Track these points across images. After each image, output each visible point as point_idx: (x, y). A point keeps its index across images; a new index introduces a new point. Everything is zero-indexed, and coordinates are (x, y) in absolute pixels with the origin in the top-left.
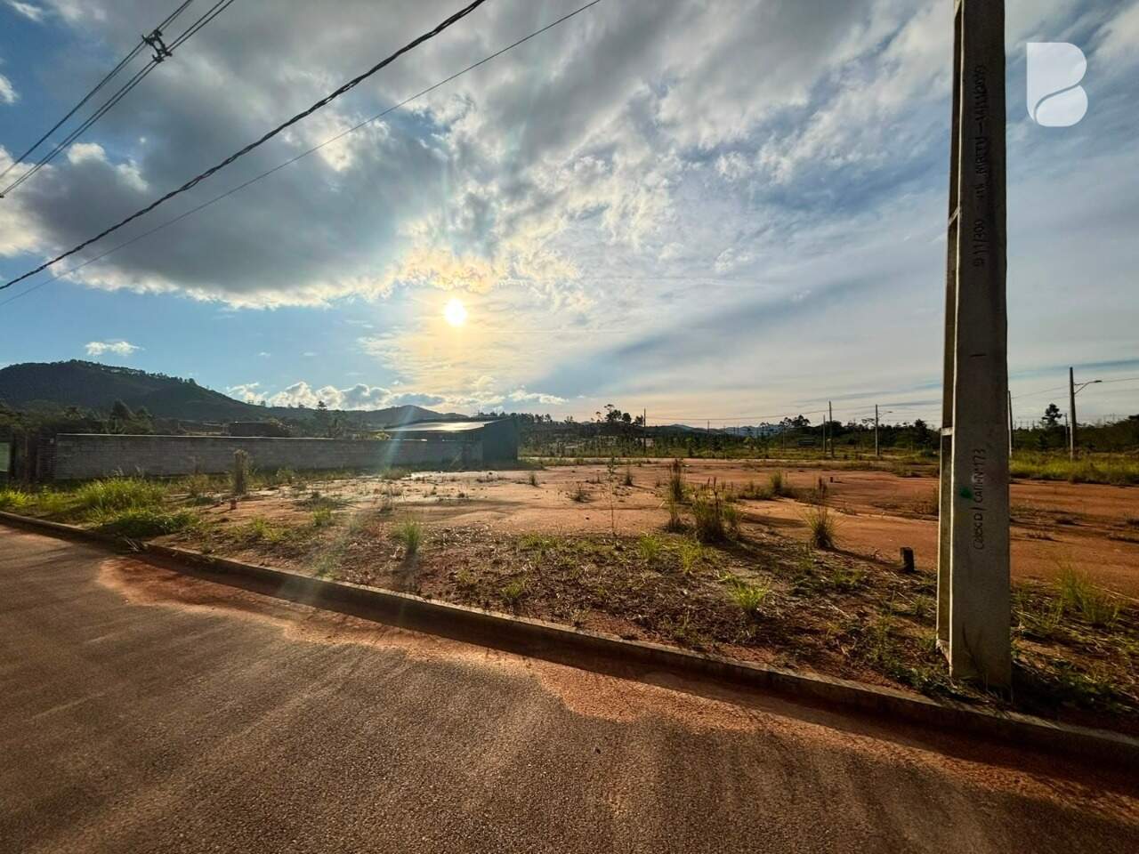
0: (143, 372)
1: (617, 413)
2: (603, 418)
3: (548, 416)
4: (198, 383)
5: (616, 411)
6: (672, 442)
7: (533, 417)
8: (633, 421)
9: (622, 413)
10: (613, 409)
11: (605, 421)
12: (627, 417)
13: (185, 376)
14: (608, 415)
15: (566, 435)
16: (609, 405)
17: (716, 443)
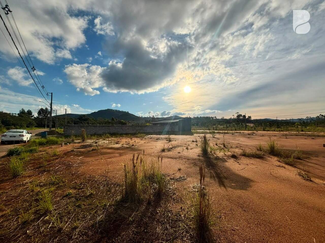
0: (119, 110)
1: (241, 115)
2: (235, 117)
3: (215, 117)
4: (129, 112)
5: (240, 115)
6: (262, 125)
7: (210, 117)
8: (247, 118)
9: (243, 115)
10: (239, 114)
11: (236, 118)
12: (244, 116)
13: (127, 111)
14: (237, 116)
15: (221, 123)
16: (237, 113)
17: (278, 125)
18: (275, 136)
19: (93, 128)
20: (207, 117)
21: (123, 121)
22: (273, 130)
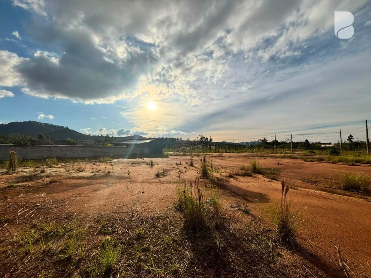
0: (52, 124)
1: (203, 138)
2: (199, 139)
3: (181, 138)
4: (70, 128)
5: (203, 137)
6: (221, 147)
7: (176, 138)
8: (209, 140)
9: (205, 138)
10: (202, 136)
11: (200, 140)
12: (207, 139)
13: (65, 126)
14: (201, 138)
15: (186, 145)
16: (201, 135)
17: (236, 148)
18: (239, 157)
19: (19, 150)
20: (173, 139)
21: (70, 139)
22: (233, 152)
